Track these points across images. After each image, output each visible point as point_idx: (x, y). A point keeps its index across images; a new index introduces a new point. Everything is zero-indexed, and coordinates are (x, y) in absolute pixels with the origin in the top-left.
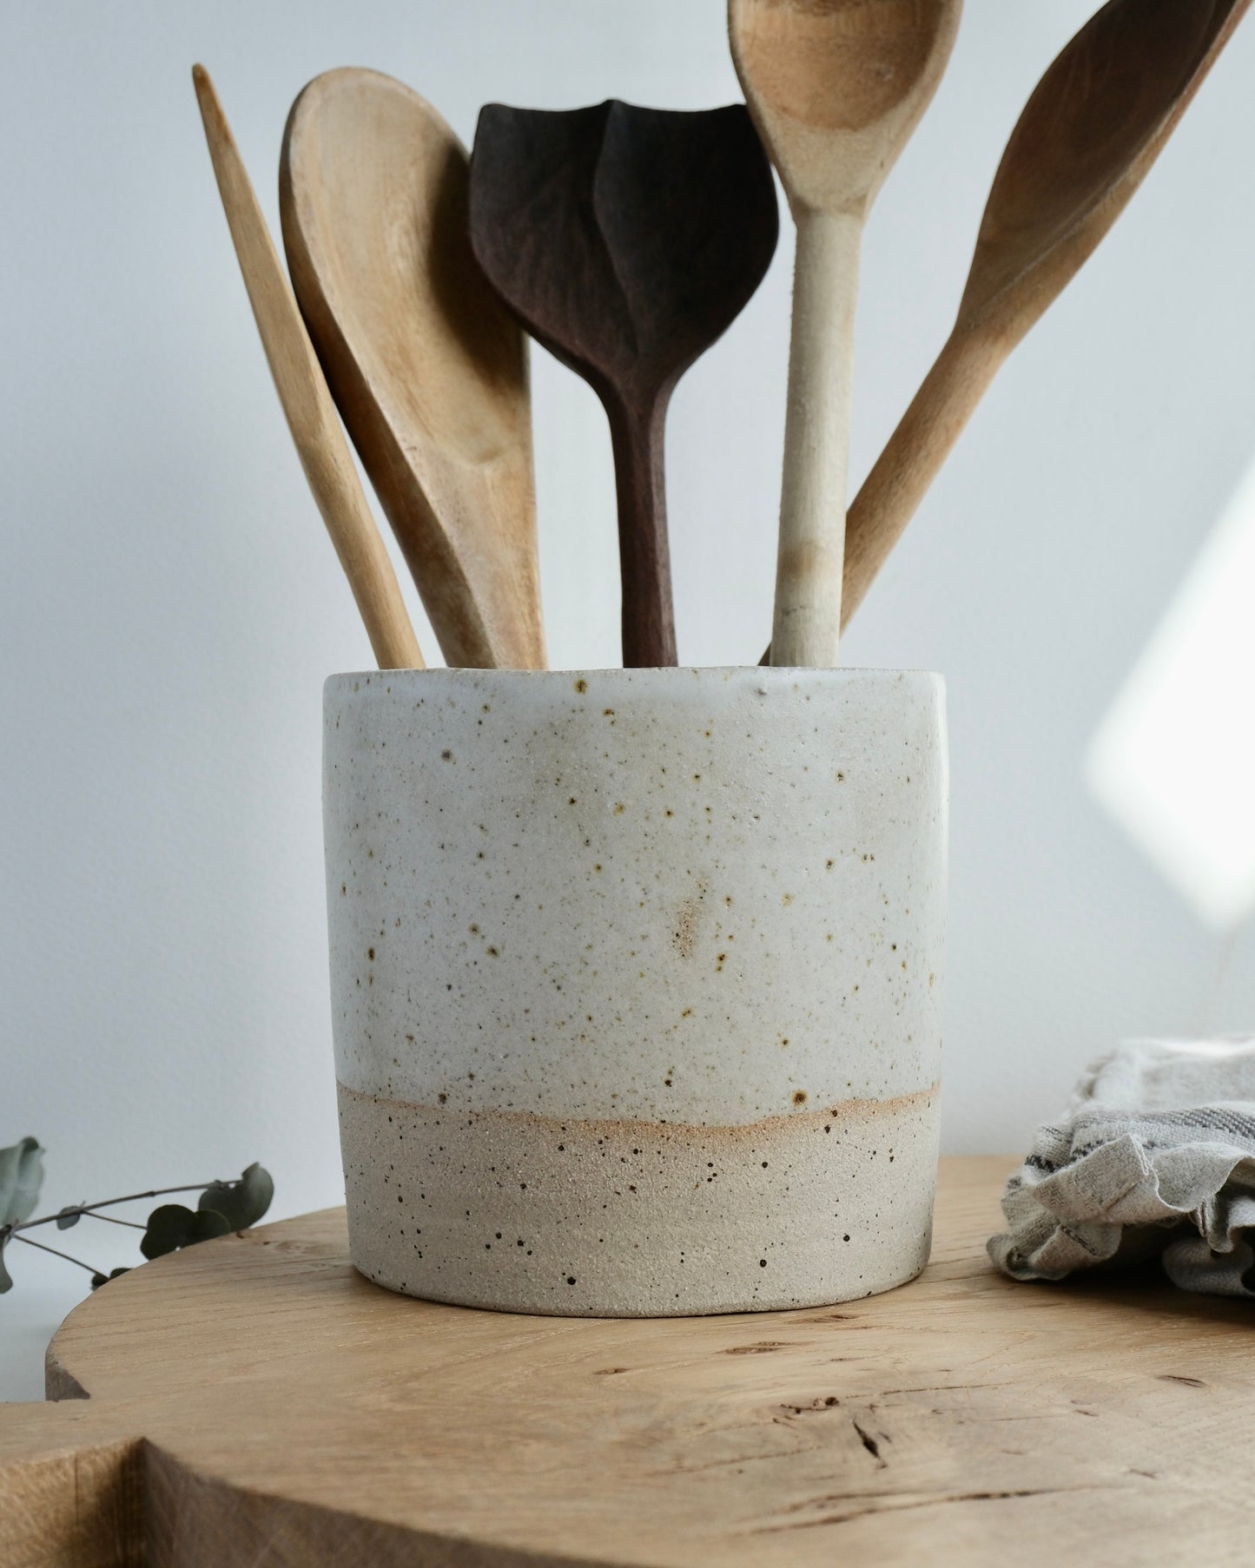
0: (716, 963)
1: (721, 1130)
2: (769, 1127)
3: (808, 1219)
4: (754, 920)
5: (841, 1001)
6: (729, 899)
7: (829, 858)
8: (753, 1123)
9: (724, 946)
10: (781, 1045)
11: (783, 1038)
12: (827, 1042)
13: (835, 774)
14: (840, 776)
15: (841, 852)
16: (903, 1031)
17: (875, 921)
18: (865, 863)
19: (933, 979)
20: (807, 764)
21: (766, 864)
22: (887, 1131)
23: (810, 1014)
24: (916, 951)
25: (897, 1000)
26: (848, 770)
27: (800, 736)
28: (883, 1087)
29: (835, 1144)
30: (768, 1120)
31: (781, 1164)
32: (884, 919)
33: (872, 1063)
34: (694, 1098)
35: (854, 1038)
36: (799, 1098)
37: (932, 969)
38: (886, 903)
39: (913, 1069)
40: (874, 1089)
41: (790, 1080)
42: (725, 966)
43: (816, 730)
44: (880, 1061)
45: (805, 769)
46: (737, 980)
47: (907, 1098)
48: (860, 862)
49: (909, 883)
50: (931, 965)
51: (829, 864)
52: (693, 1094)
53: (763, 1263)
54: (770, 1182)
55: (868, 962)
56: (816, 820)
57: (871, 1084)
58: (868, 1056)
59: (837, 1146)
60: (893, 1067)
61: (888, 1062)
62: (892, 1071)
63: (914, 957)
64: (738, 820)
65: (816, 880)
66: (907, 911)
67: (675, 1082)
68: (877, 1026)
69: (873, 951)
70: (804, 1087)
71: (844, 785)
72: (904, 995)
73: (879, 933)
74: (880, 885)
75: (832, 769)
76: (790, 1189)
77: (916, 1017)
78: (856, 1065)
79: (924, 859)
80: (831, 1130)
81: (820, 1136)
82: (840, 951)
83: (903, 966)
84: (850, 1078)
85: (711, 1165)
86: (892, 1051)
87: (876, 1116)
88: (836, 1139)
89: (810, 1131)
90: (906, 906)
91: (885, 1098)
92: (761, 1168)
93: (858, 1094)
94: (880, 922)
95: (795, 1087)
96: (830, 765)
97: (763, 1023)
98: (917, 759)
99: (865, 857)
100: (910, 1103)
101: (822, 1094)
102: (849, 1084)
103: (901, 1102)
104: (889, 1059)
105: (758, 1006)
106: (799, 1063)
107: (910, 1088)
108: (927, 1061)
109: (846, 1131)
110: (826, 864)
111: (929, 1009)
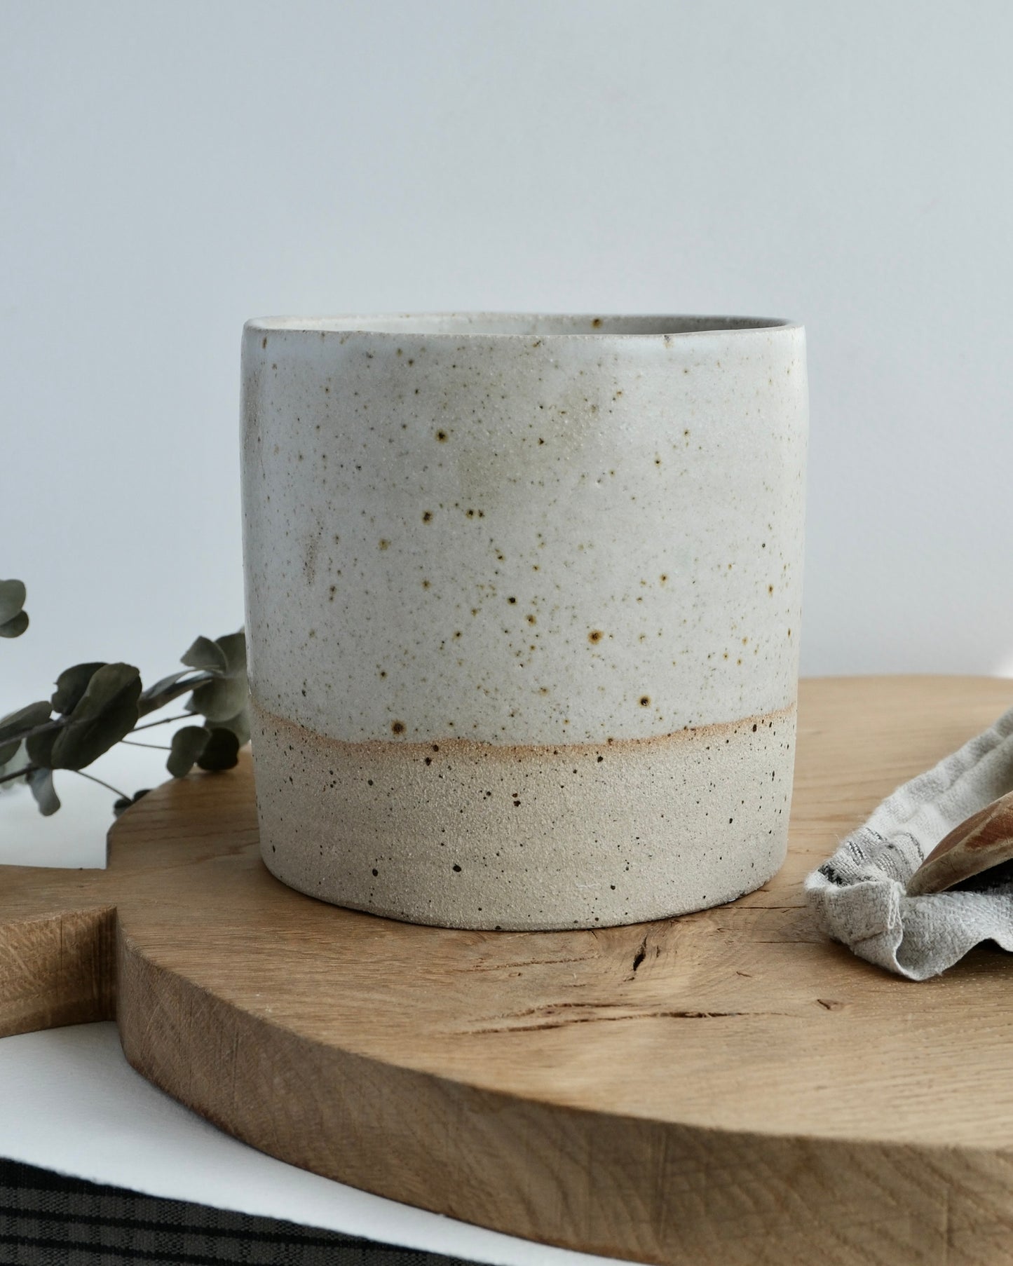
0: (329, 594)
1: (337, 743)
2: (372, 749)
3: (413, 841)
4: (356, 560)
5: (440, 644)
6: (337, 538)
7: (426, 509)
8: (359, 742)
9: (336, 580)
10: (379, 676)
11: (381, 670)
12: (424, 680)
13: (434, 433)
14: (441, 436)
15: (441, 506)
16: (532, 682)
17: (483, 574)
18: (471, 518)
19: (600, 637)
20: (406, 422)
21: (366, 511)
22: (509, 775)
23: (406, 652)
24: (557, 607)
25: (520, 652)
26: (452, 431)
27: (400, 397)
28: (499, 732)
29: (437, 777)
30: (371, 742)
31: (384, 785)
32: (496, 573)
33: (482, 708)
34: (319, 710)
35: (456, 681)
36: (398, 728)
37: (599, 627)
38: (500, 558)
39: (553, 721)
40: (485, 732)
41: (389, 709)
42: (336, 595)
43: (417, 392)
44: (494, 707)
45: (404, 426)
46: (344, 611)
47: (543, 748)
48: (464, 517)
49: (540, 541)
50: (595, 623)
51: (427, 517)
52: (318, 706)
53: (375, 873)
54: (376, 799)
55: (474, 612)
56: (414, 474)
57: (481, 728)
58: (475, 700)
59: (440, 779)
60: (515, 715)
61: (507, 709)
62: (513, 718)
63: (552, 613)
64: (345, 468)
65: (413, 529)
66: (536, 568)
67: (308, 694)
68: (488, 673)
69: (481, 602)
70: (402, 718)
71: (446, 444)
72: (533, 648)
73: (490, 586)
74: (492, 540)
75: (432, 428)
76: (393, 810)
77: (557, 670)
78: (460, 706)
79: (575, 518)
80: (432, 763)
81: (420, 767)
82: (439, 598)
83: (531, 619)
84: (452, 718)
85: (332, 773)
86: (512, 699)
87: (491, 759)
88: (438, 772)
89: (410, 760)
90: (535, 563)
91: (503, 743)
92: (368, 785)
93: (464, 734)
94: (490, 575)
95: (393, 717)
96: (429, 425)
97: (364, 653)
98: (564, 422)
99: (471, 513)
100: (551, 754)
101: (422, 728)
102: (451, 724)
103: (532, 751)
104: (508, 707)
105: (360, 637)
106: (396, 696)
107: (550, 738)
108: (593, 717)
109: (449, 767)
110: (423, 515)
111: (592, 666)
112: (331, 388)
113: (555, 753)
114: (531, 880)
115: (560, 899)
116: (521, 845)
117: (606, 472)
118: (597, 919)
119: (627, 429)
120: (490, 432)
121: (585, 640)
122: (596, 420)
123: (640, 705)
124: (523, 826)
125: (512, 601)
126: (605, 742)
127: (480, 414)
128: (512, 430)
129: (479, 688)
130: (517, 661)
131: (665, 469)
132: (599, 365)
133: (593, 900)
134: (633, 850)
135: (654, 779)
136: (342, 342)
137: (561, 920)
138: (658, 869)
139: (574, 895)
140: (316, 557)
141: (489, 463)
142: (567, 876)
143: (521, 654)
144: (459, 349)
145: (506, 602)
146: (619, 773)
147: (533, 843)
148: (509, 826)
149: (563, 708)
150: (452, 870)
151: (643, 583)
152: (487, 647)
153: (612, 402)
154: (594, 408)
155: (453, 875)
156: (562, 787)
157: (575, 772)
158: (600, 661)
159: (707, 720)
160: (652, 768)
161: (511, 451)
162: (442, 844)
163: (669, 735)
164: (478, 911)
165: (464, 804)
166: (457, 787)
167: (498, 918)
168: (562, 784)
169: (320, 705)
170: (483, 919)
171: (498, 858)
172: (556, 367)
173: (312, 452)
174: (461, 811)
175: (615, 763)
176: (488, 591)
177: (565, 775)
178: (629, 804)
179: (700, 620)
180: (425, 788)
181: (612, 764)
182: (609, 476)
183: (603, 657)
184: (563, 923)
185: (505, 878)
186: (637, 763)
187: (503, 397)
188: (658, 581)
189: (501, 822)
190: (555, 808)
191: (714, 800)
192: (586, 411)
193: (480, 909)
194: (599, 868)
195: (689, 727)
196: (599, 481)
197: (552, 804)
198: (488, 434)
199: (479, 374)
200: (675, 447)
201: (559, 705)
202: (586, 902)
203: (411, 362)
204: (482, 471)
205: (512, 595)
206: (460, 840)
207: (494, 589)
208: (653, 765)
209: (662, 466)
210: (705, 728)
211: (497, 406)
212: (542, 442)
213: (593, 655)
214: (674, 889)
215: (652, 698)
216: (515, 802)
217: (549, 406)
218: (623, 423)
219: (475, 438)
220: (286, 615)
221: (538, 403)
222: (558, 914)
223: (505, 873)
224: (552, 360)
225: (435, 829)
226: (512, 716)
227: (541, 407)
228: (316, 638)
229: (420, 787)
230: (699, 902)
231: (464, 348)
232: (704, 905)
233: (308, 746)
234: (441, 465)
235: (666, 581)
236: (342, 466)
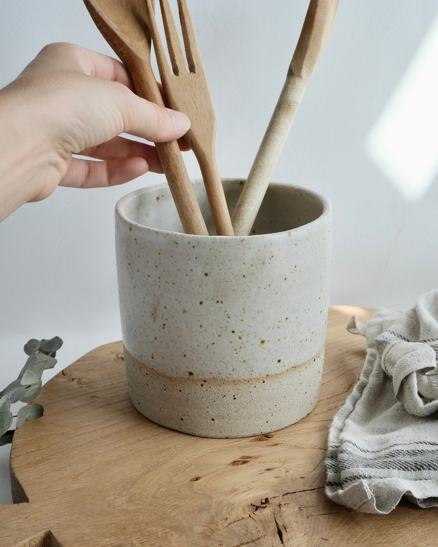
0: (163, 326)
1: (167, 376)
2: (180, 380)
3: (196, 411)
4: (173, 316)
5: (206, 347)
6: (165, 307)
7: (201, 300)
8: (176, 377)
9: (165, 322)
10: (183, 356)
11: (184, 354)
12: (201, 358)
13: (204, 273)
14: (206, 274)
15: (207, 299)
16: (240, 359)
17: (223, 323)
18: (218, 304)
19: (264, 342)
20: (192, 269)
21: (177, 299)
22: (232, 390)
23: (194, 349)
24: (249, 333)
25: (236, 349)
26: (210, 273)
27: (190, 259)
28: (228, 376)
29: (206, 390)
30: (180, 378)
31: (185, 392)
32: (227, 323)
33: (222, 368)
34: (159, 365)
35: (213, 359)
36: (191, 374)
37: (264, 339)
38: (229, 317)
39: (248, 371)
40: (224, 376)
41: (187, 367)
42: (165, 327)
43: (196, 258)
44: (227, 368)
45: (192, 270)
46: (169, 333)
47: (244, 380)
48: (215, 303)
49: (243, 311)
50: (263, 337)
51: (201, 303)
52: (159, 363)
53: (182, 419)
54: (182, 396)
55: (219, 336)
56: (196, 288)
57: (222, 375)
58: (220, 365)
59: (207, 391)
60: (234, 370)
61: (231, 368)
62: (234, 371)
63: (247, 335)
64: (168, 283)
65: (196, 307)
66: (242, 320)
67: (154, 358)
68: (224, 357)
69: (222, 333)
70: (192, 371)
71: (208, 277)
72: (241, 347)
73: (225, 327)
74: (226, 311)
75: (203, 272)
76: (189, 400)
77: (249, 354)
78: (214, 368)
79: (256, 302)
80: (204, 386)
81: (200, 387)
82: (206, 331)
83: (240, 338)
84: (211, 371)
85: (164, 386)
86: (233, 365)
87: (225, 384)
88: (206, 389)
89: (195, 385)
90: (241, 319)
91: (230, 379)
92: (179, 391)
93: (216, 377)
94: (225, 323)
95: (189, 370)
96: (202, 270)
97: (177, 348)
98: (252, 269)
99: (218, 302)
100: (247, 382)
101: (200, 374)
102: (211, 373)
103: (240, 381)
104: (231, 367)
105: (176, 342)
106: (190, 363)
107: (246, 377)
108: (261, 368)
109: (210, 387)
110: (200, 302)
111: (262, 352)
112: (161, 253)
113: (248, 381)
114: (239, 422)
115: (249, 427)
116: (236, 412)
117: (267, 285)
118: (262, 432)
119: (275, 269)
120: (225, 273)
121: (259, 343)
122: (264, 267)
123: (278, 362)
124: (237, 406)
125: (233, 332)
126: (266, 376)
127: (221, 267)
128: (233, 272)
129: (221, 361)
130: (235, 352)
131: (288, 281)
132: (265, 247)
133: (260, 427)
134: (274, 409)
135: (282, 386)
136: (165, 237)
137: (249, 434)
138: (282, 414)
139: (254, 426)
140: (157, 313)
141: (225, 284)
142: (252, 420)
143: (236, 350)
144: (212, 243)
145: (231, 333)
146: (270, 386)
147: (240, 411)
148: (232, 406)
149: (251, 366)
150: (211, 420)
151: (280, 322)
152: (224, 348)
153: (270, 260)
154: (263, 263)
155: (211, 422)
156: (251, 392)
157: (255, 387)
158: (264, 350)
159: (300, 363)
160: (281, 382)
161: (233, 280)
162: (208, 412)
163: (287, 371)
164: (220, 433)
165: (216, 399)
166: (213, 394)
167: (227, 435)
168: (250, 391)
169: (160, 363)
170: (222, 435)
171: (228, 416)
172: (249, 249)
173: (154, 275)
174: (215, 402)
175: (269, 383)
176: (224, 329)
177: (251, 388)
178: (274, 395)
179: (298, 330)
180: (201, 394)
181: (268, 383)
182: (268, 286)
183: (265, 348)
184: (250, 435)
185: (230, 422)
186: (276, 381)
187: (230, 261)
188: (284, 320)
189: (229, 405)
190: (248, 399)
191: (301, 388)
192: (260, 264)
193: (221, 432)
194: (263, 417)
195: (294, 367)
196: (265, 289)
197: (247, 398)
198: (224, 274)
199: (220, 252)
200: (292, 272)
201: (250, 366)
202: (258, 428)
203: (194, 247)
204: (222, 287)
205: (233, 330)
206: (214, 410)
207: (227, 328)
208: (282, 381)
209: (287, 280)
210: (299, 366)
211: (227, 264)
212: (244, 276)
213: (262, 348)
214: (287, 419)
215: (281, 359)
216: (234, 398)
217: (247, 263)
218: (274, 267)
219: (219, 275)
220: (144, 330)
221: (243, 262)
222: (248, 432)
223: (230, 421)
224: (248, 246)
225: (205, 407)
226: (233, 370)
227: (244, 264)
228: (158, 340)
229: (199, 394)
230: (295, 421)
231: (214, 242)
232: (296, 421)
233: (154, 375)
234: (206, 285)
235: (287, 320)
236: (167, 282)
